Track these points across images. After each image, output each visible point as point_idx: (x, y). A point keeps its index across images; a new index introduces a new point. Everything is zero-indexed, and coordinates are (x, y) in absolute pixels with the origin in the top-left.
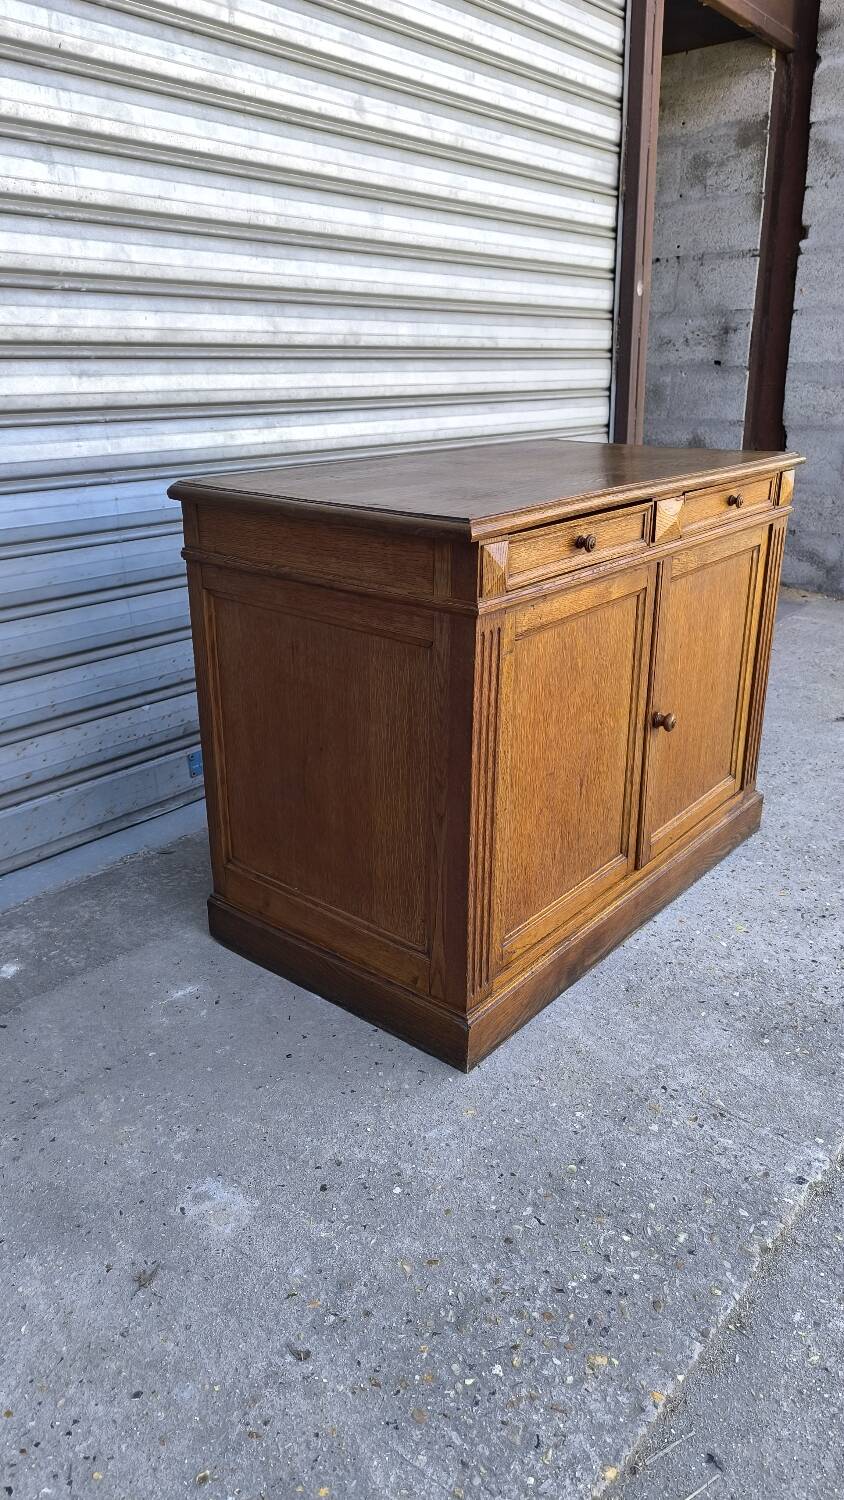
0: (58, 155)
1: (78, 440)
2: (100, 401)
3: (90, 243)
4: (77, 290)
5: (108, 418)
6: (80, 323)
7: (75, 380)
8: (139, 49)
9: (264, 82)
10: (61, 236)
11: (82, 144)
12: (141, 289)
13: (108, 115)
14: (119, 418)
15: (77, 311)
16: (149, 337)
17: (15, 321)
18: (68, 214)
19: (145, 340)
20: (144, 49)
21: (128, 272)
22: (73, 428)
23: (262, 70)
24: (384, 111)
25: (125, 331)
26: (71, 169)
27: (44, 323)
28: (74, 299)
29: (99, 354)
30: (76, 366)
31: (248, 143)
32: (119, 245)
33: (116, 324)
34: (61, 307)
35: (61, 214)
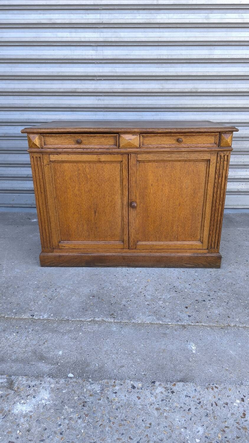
0: (99, 48)
1: (96, 115)
2: (103, 106)
3: (105, 68)
4: (101, 80)
5: (105, 110)
6: (100, 88)
7: (97, 101)
8: (125, 18)
9: (168, 18)
10: (98, 67)
11: (106, 44)
12: (119, 78)
13: (114, 36)
14: (108, 110)
15: (99, 85)
16: (119, 90)
17: (83, 88)
18: (100, 62)
19: (118, 91)
20: (127, 18)
21: (115, 75)
22: (95, 112)
23: (167, 14)
24: (219, 17)
25: (113, 89)
26: (102, 51)
27: (90, 88)
28: (99, 82)
29: (104, 95)
30: (98, 98)
31: (159, 36)
32: (113, 68)
33: (110, 88)
34: (95, 84)
35: (98, 62)
